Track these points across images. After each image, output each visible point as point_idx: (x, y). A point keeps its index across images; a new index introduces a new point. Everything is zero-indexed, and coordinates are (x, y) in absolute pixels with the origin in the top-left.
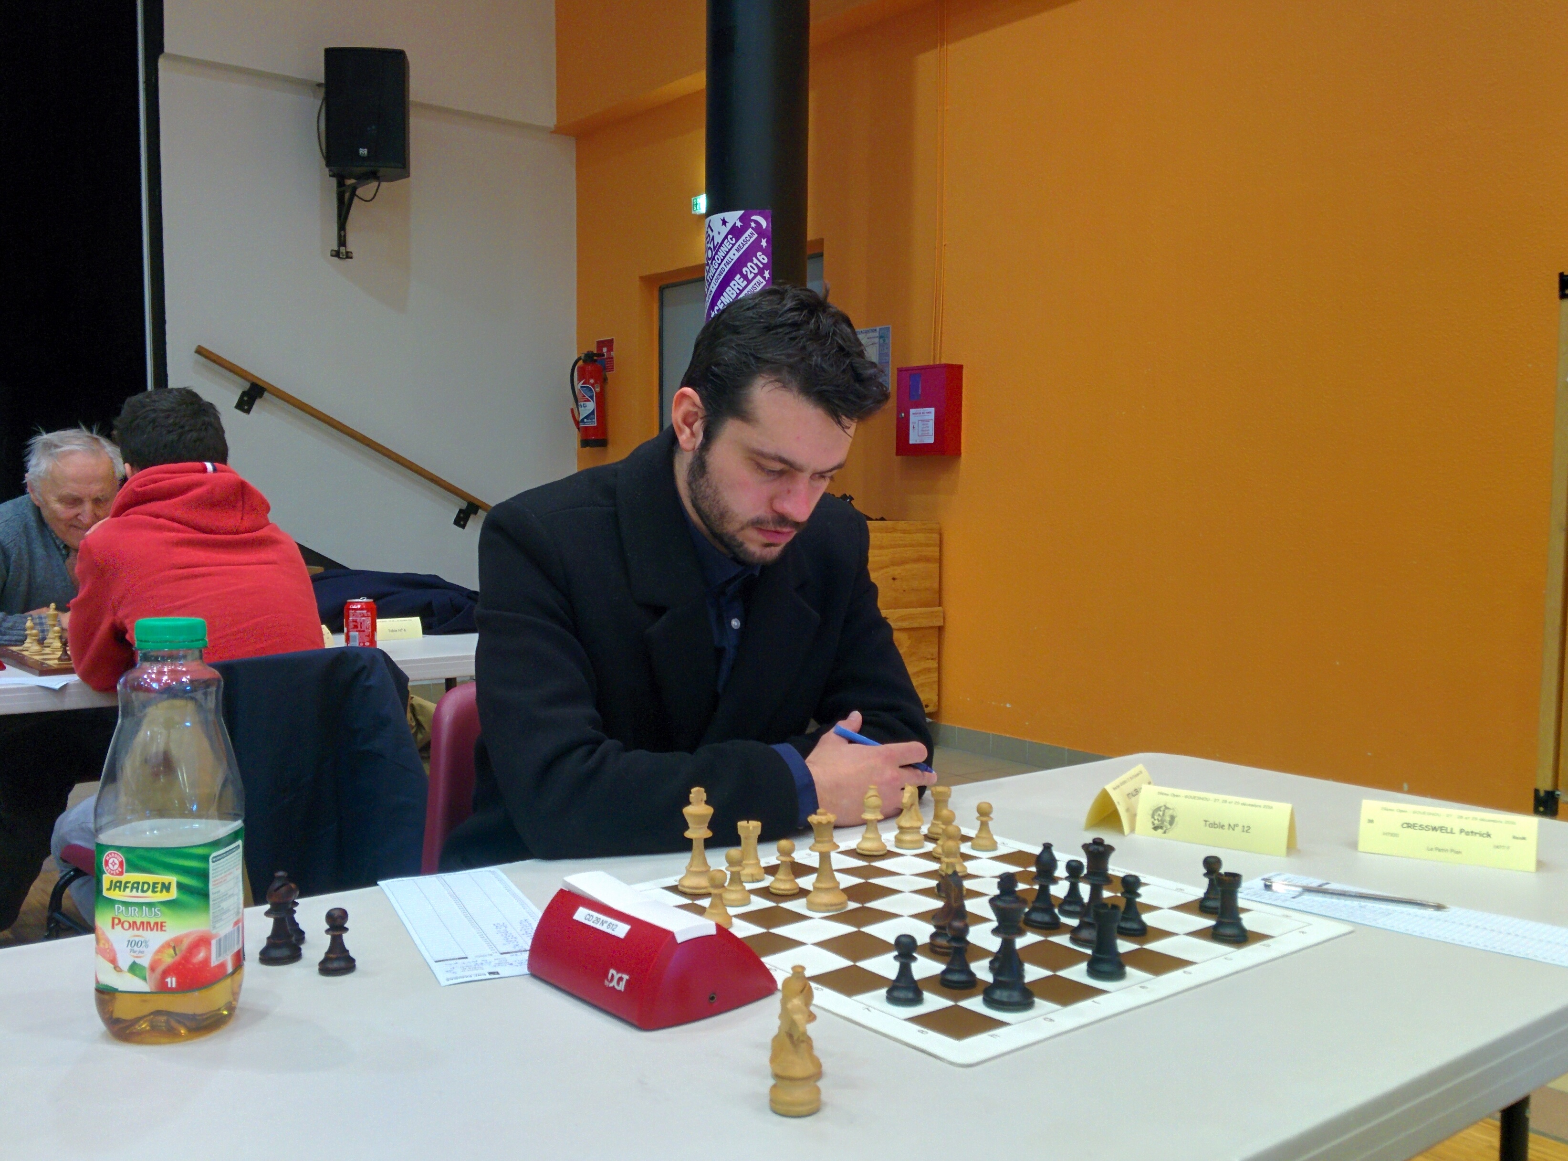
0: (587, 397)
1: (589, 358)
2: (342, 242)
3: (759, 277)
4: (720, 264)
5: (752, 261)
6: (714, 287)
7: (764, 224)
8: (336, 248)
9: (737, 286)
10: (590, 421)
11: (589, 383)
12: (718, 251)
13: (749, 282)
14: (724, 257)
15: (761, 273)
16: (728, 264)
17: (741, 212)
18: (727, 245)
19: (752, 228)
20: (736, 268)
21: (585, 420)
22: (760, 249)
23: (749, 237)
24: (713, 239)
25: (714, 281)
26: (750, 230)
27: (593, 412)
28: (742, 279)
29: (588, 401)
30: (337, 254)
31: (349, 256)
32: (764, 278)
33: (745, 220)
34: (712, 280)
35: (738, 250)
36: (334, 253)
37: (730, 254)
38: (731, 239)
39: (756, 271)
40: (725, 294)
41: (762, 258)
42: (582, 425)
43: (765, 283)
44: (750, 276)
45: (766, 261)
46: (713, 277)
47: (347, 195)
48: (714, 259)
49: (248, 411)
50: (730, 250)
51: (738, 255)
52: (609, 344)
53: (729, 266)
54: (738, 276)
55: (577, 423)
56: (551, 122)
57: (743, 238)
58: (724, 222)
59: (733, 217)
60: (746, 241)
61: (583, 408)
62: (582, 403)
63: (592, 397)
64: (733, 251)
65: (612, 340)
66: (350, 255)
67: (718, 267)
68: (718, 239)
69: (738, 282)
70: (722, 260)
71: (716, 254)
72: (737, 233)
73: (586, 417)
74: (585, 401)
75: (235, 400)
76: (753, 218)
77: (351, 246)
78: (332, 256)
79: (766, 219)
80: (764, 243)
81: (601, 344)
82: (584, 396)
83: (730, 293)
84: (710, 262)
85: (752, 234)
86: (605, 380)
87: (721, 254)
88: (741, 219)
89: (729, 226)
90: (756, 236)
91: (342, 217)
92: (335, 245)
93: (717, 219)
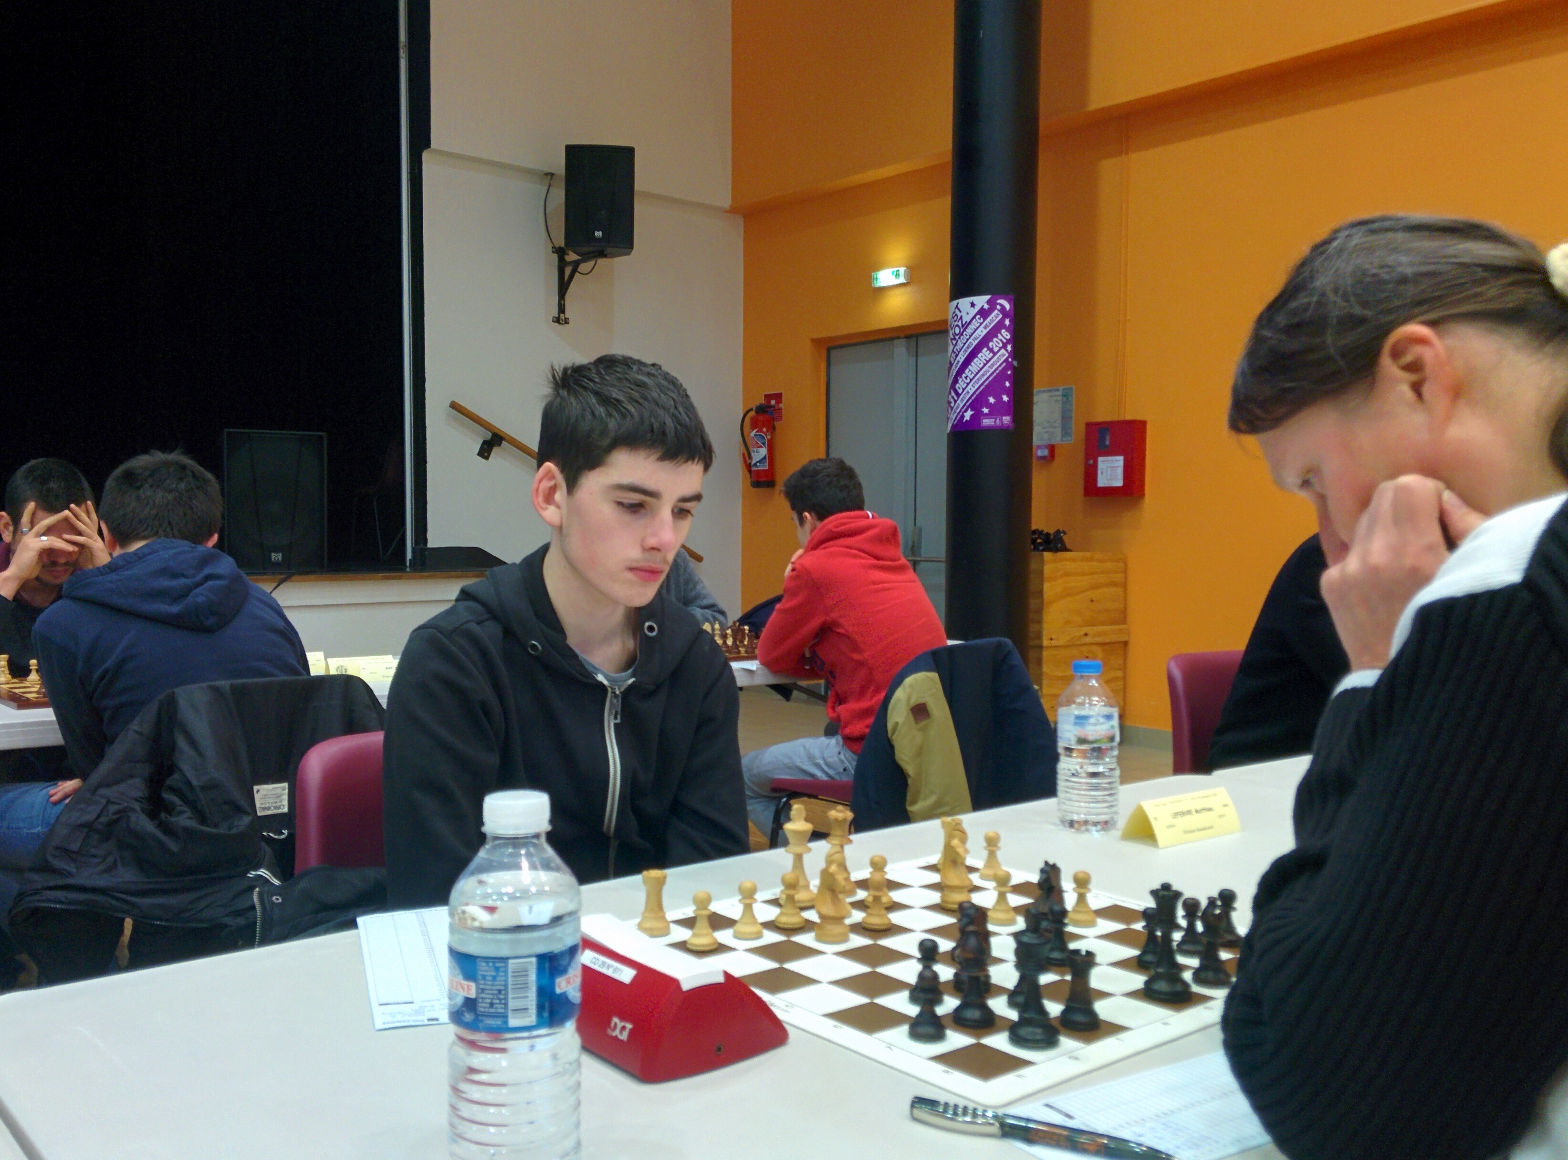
0: (760, 444)
1: (762, 410)
2: (562, 309)
3: (1003, 351)
4: (968, 340)
5: (997, 337)
6: (962, 358)
7: (1008, 307)
8: (557, 316)
9: (984, 357)
10: (762, 464)
11: (761, 431)
12: (966, 328)
13: (995, 354)
14: (972, 334)
15: (1004, 346)
16: (976, 339)
17: (988, 297)
18: (975, 324)
19: (998, 310)
20: (984, 343)
21: (758, 464)
22: (1004, 327)
23: (995, 317)
24: (961, 318)
25: (961, 352)
26: (996, 312)
27: (765, 458)
28: (988, 352)
29: (761, 447)
30: (557, 320)
32: (1007, 351)
33: (992, 303)
34: (959, 352)
35: (985, 328)
36: (555, 319)
37: (978, 331)
38: (980, 319)
39: (1001, 345)
40: (972, 364)
41: (1005, 335)
42: (754, 469)
43: (1007, 355)
44: (996, 350)
45: (1008, 337)
46: (961, 350)
47: (568, 271)
48: (962, 334)
49: (487, 458)
50: (978, 328)
51: (985, 332)
52: (778, 397)
53: (977, 341)
54: (985, 349)
55: (749, 467)
56: (727, 203)
57: (990, 318)
58: (973, 305)
59: (981, 301)
60: (992, 321)
61: (756, 453)
62: (755, 450)
63: (764, 444)
64: (981, 328)
65: (781, 394)
66: (567, 320)
67: (967, 342)
68: (966, 319)
69: (985, 354)
70: (970, 336)
71: (964, 330)
72: (984, 313)
73: (759, 462)
74: (758, 447)
75: (477, 447)
76: (999, 301)
77: (568, 314)
78: (553, 321)
79: (1009, 302)
80: (1007, 322)
81: (768, 397)
82: (757, 443)
83: (978, 363)
84: (957, 337)
85: (998, 315)
86: (774, 428)
87: (969, 331)
88: (988, 302)
89: (977, 308)
90: (1001, 316)
91: (563, 287)
92: (555, 311)
93: (964, 303)
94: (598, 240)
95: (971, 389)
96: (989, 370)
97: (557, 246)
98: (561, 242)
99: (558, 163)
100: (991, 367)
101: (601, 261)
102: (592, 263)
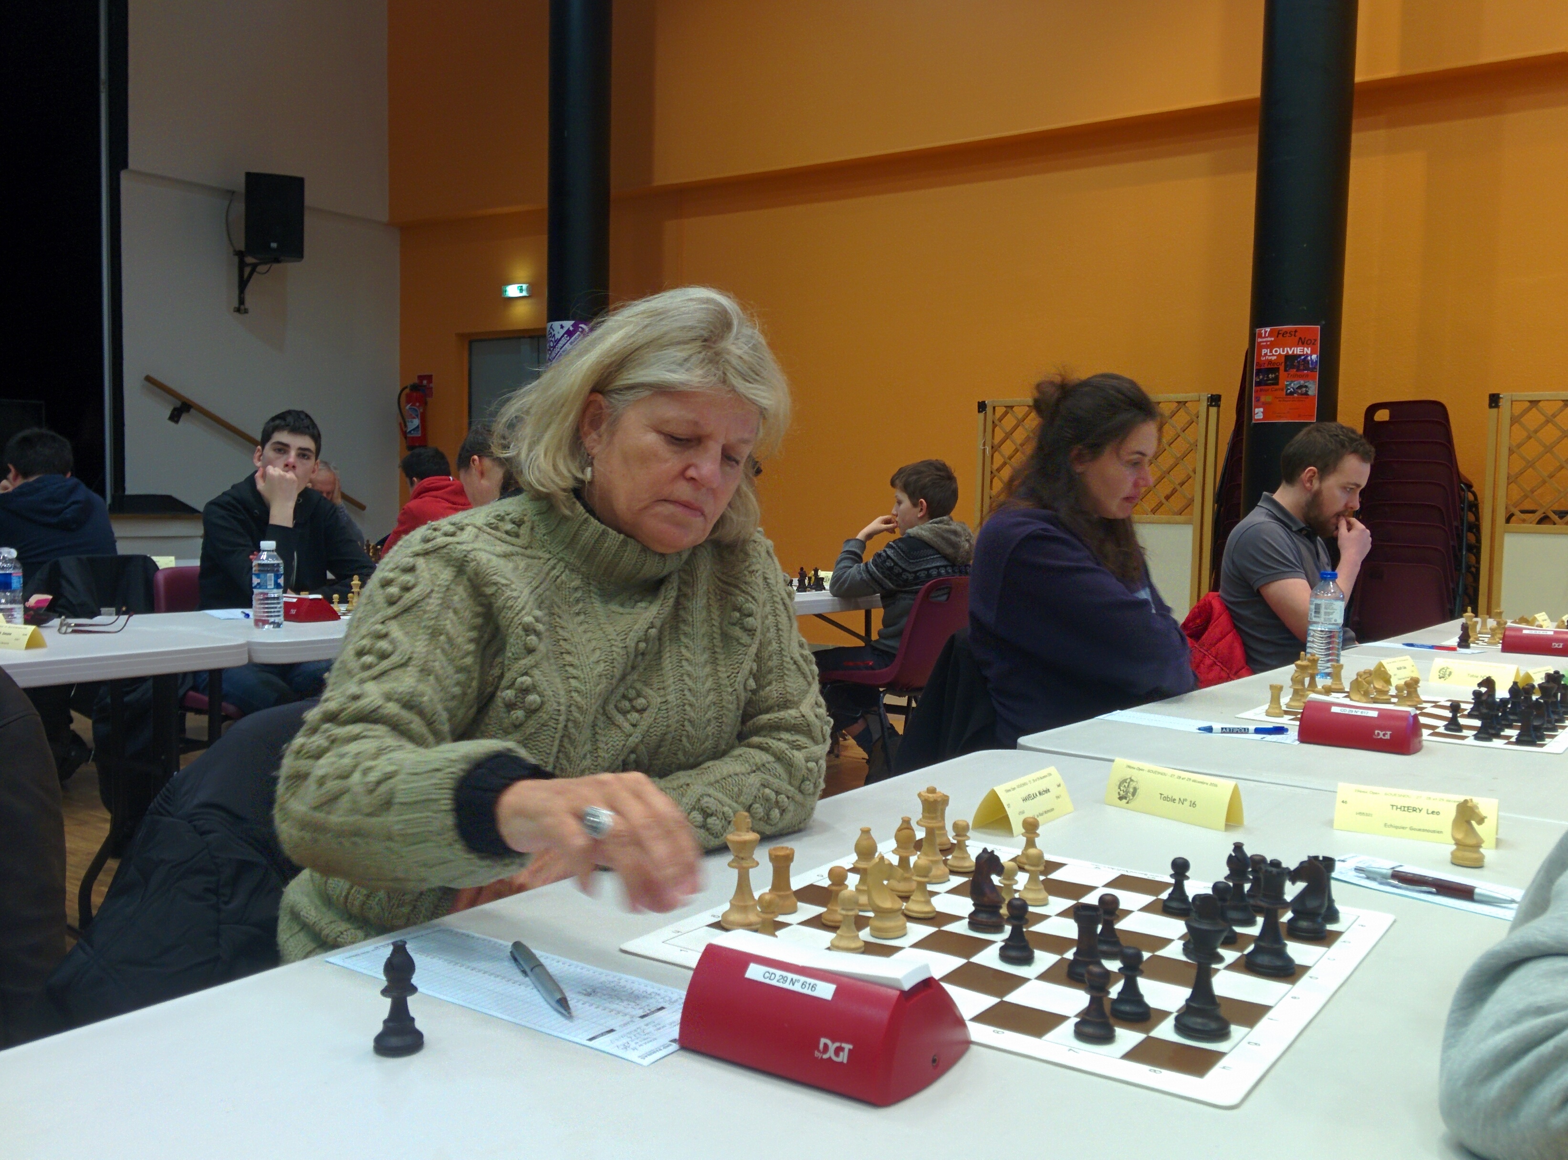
0: (414, 415)
1: (415, 388)
2: (242, 301)
8: (238, 307)
10: (416, 432)
11: (416, 405)
12: (557, 343)
17: (572, 322)
18: (564, 340)
21: (413, 432)
24: (554, 335)
27: (418, 427)
29: (415, 418)
30: (238, 310)
31: (245, 311)
33: (576, 327)
36: (236, 309)
38: (566, 337)
42: (409, 435)
47: (247, 270)
48: (554, 348)
49: (177, 422)
52: (429, 378)
55: (405, 434)
56: (385, 218)
58: (562, 327)
59: (568, 324)
61: (411, 423)
62: (410, 420)
63: (418, 416)
65: (432, 375)
68: (558, 336)
72: (570, 334)
73: (413, 430)
74: (412, 418)
75: (168, 413)
76: (580, 326)
77: (248, 304)
78: (234, 311)
81: (421, 378)
82: (412, 414)
84: (551, 349)
86: (426, 403)
87: (560, 345)
88: (573, 326)
89: (565, 329)
91: (243, 284)
92: (236, 303)
93: (556, 324)
94: (274, 250)
97: (237, 249)
98: (241, 246)
99: (240, 184)
101: (276, 266)
102: (268, 266)
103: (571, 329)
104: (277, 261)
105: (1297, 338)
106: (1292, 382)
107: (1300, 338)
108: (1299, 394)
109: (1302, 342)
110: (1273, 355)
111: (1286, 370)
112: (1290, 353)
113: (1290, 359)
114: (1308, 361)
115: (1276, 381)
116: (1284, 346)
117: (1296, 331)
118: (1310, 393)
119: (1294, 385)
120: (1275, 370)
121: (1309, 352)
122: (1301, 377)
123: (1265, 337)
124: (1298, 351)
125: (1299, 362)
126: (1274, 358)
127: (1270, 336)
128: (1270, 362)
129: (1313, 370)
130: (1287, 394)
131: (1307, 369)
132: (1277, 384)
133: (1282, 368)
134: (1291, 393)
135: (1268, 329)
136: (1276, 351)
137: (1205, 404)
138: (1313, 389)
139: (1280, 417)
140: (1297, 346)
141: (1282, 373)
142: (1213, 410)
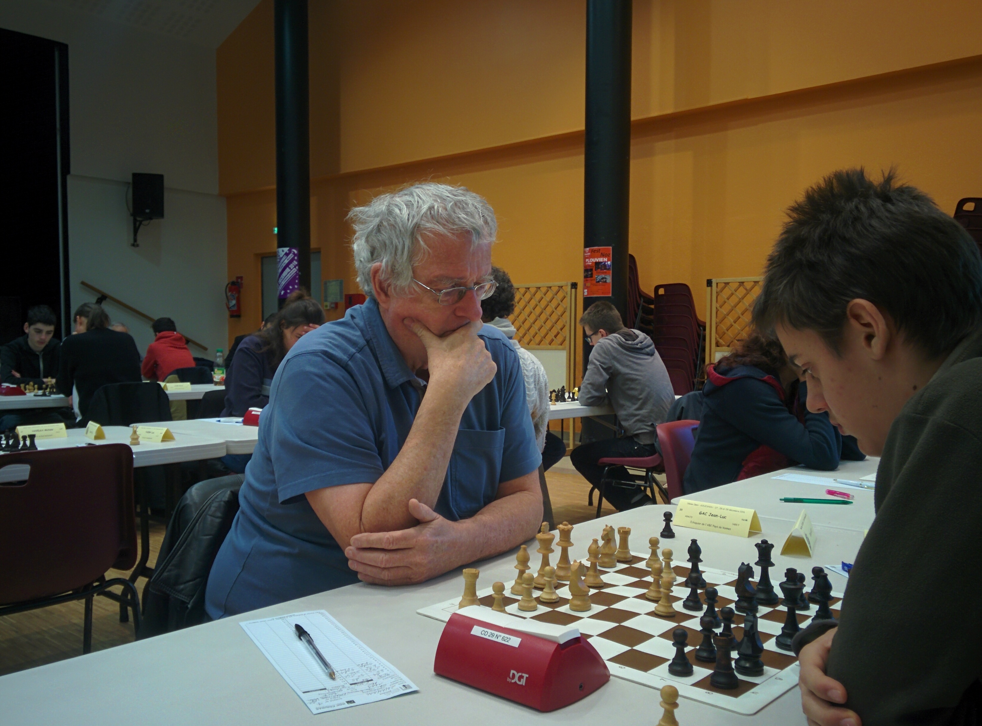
1: (233, 283)
2: (135, 240)
3: (294, 269)
4: (282, 264)
5: (292, 264)
6: (280, 270)
8: (133, 243)
10: (233, 308)
11: (233, 293)
12: (281, 259)
13: (291, 270)
15: (295, 267)
16: (285, 264)
17: (288, 248)
18: (284, 258)
20: (287, 265)
22: (295, 260)
23: (291, 256)
26: (291, 254)
27: (235, 305)
30: (133, 245)
31: (138, 246)
32: (296, 269)
34: (279, 268)
35: (288, 260)
38: (286, 256)
41: (295, 263)
42: (230, 309)
44: (292, 268)
47: (138, 223)
48: (280, 262)
52: (241, 278)
54: (289, 268)
56: (217, 193)
57: (289, 256)
58: (283, 251)
59: (286, 250)
61: (231, 303)
62: (230, 301)
63: (234, 299)
64: (286, 260)
65: (243, 277)
68: (281, 256)
69: (288, 270)
72: (287, 254)
73: (232, 306)
74: (232, 300)
76: (292, 250)
77: (139, 242)
78: (131, 246)
79: (296, 251)
80: (296, 258)
81: (237, 278)
82: (231, 298)
83: (285, 273)
84: (278, 262)
86: (240, 292)
87: (282, 261)
88: (289, 250)
89: (284, 253)
90: (293, 256)
91: (136, 231)
92: (132, 241)
93: (280, 250)
94: (149, 213)
95: (283, 283)
96: (289, 276)
98: (133, 212)
99: (129, 179)
100: (290, 274)
101: (151, 221)
102: (147, 221)
103: (288, 252)
104: (151, 219)
105: (600, 253)
106: (598, 276)
107: (602, 253)
108: (602, 282)
109: (603, 255)
110: (590, 262)
111: (596, 270)
112: (597, 261)
113: (597, 264)
114: (606, 265)
115: (592, 276)
116: (594, 258)
117: (599, 250)
118: (608, 281)
119: (600, 277)
120: (591, 270)
121: (606, 260)
122: (603, 273)
123: (587, 253)
124: (601, 260)
125: (601, 266)
126: (590, 264)
127: (589, 252)
128: (589, 265)
129: (609, 269)
130: (597, 282)
131: (606, 269)
132: (592, 277)
133: (594, 269)
134: (598, 282)
135: (588, 249)
136: (591, 260)
137: (570, 287)
138: (609, 279)
139: (594, 294)
140: (600, 257)
141: (594, 272)
142: (573, 290)
